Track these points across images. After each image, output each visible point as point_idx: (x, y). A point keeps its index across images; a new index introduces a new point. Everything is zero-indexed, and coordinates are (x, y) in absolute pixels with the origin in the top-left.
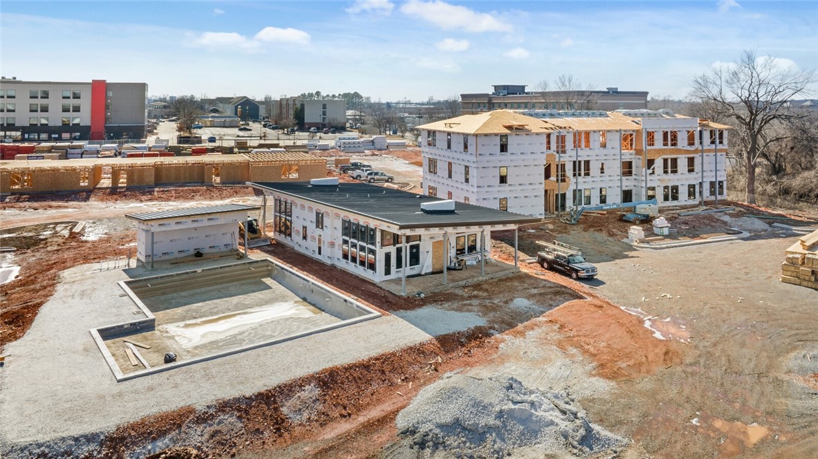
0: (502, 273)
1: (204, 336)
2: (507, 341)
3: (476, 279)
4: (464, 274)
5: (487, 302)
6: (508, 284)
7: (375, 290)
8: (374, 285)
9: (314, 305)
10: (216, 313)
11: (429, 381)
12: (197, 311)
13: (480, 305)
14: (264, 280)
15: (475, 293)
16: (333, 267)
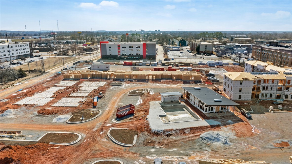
0: (230, 114)
1: (174, 118)
2: (223, 128)
3: (223, 115)
4: (222, 113)
5: (223, 120)
6: (230, 117)
7: (203, 114)
8: (203, 113)
9: (192, 115)
10: (175, 114)
11: (207, 131)
12: (172, 113)
13: (221, 121)
14: (184, 108)
15: (222, 118)
16: (197, 108)
